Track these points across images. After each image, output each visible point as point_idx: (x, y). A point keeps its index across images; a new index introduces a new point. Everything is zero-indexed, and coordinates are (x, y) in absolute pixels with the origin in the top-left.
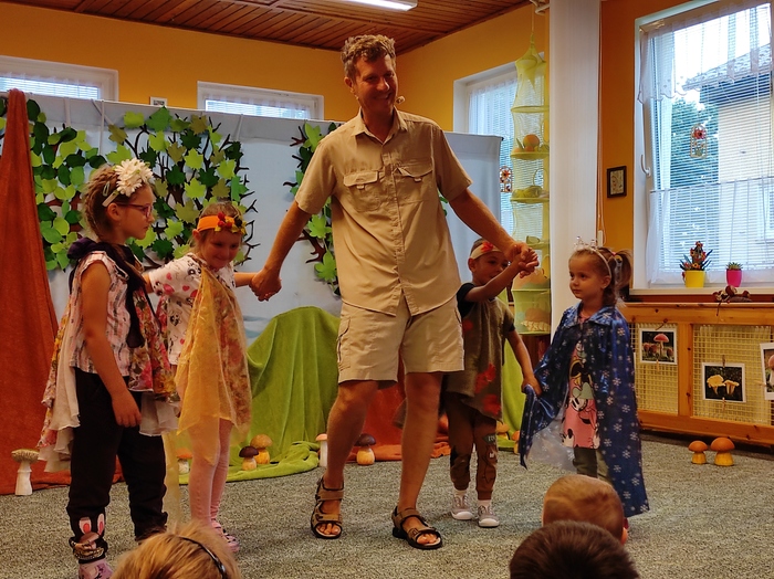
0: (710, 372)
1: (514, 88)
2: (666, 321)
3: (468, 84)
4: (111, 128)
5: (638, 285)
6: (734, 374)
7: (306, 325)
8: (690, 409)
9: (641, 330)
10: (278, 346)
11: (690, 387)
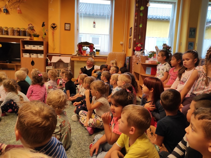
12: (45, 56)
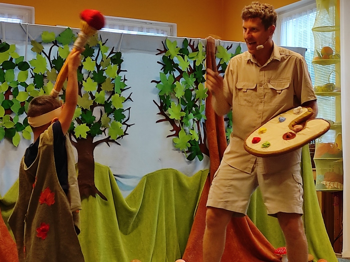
4: (33, 42)
7: (167, 182)
10: (147, 196)
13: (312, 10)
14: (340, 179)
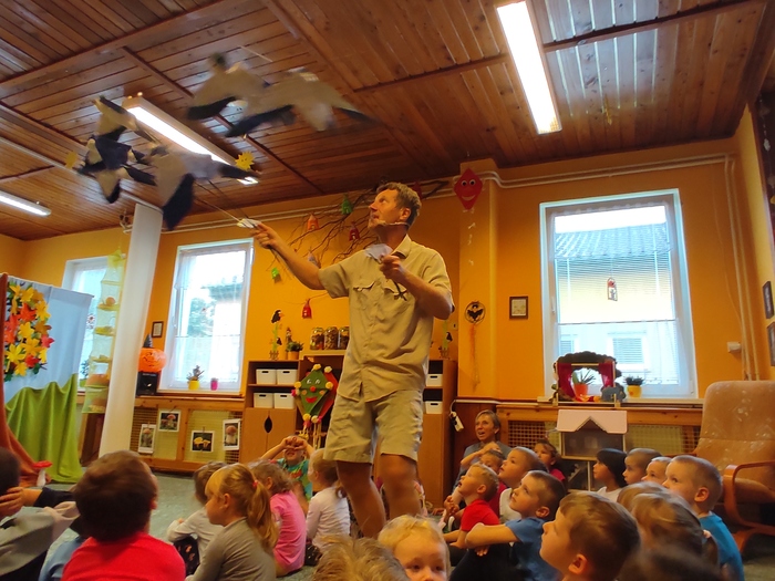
0: (196, 435)
1: (105, 270)
2: (175, 407)
3: (76, 264)
5: (163, 386)
6: (208, 437)
8: (183, 455)
9: (161, 412)
11: (184, 444)
12: (446, 408)
13: (103, 266)
14: (103, 403)
